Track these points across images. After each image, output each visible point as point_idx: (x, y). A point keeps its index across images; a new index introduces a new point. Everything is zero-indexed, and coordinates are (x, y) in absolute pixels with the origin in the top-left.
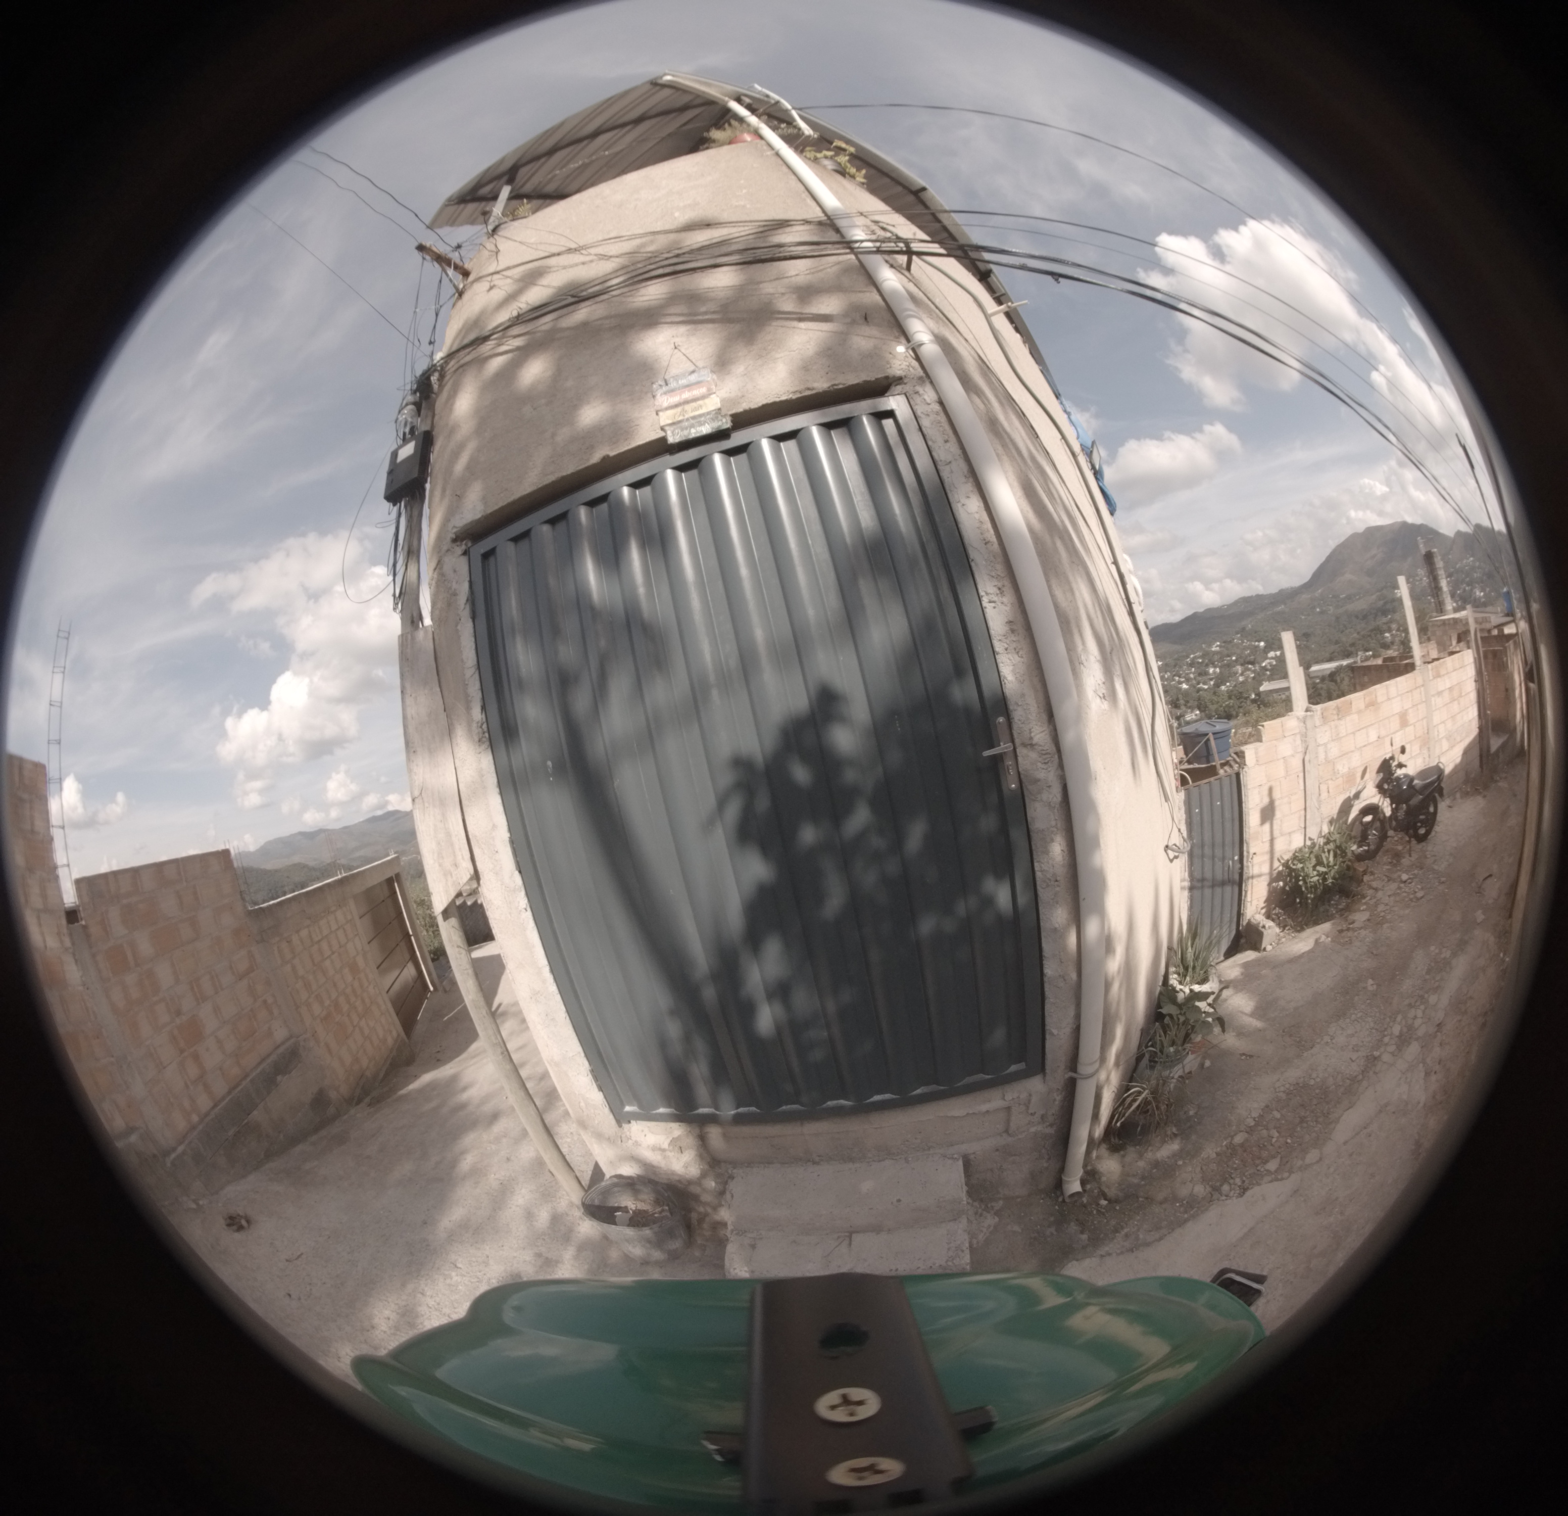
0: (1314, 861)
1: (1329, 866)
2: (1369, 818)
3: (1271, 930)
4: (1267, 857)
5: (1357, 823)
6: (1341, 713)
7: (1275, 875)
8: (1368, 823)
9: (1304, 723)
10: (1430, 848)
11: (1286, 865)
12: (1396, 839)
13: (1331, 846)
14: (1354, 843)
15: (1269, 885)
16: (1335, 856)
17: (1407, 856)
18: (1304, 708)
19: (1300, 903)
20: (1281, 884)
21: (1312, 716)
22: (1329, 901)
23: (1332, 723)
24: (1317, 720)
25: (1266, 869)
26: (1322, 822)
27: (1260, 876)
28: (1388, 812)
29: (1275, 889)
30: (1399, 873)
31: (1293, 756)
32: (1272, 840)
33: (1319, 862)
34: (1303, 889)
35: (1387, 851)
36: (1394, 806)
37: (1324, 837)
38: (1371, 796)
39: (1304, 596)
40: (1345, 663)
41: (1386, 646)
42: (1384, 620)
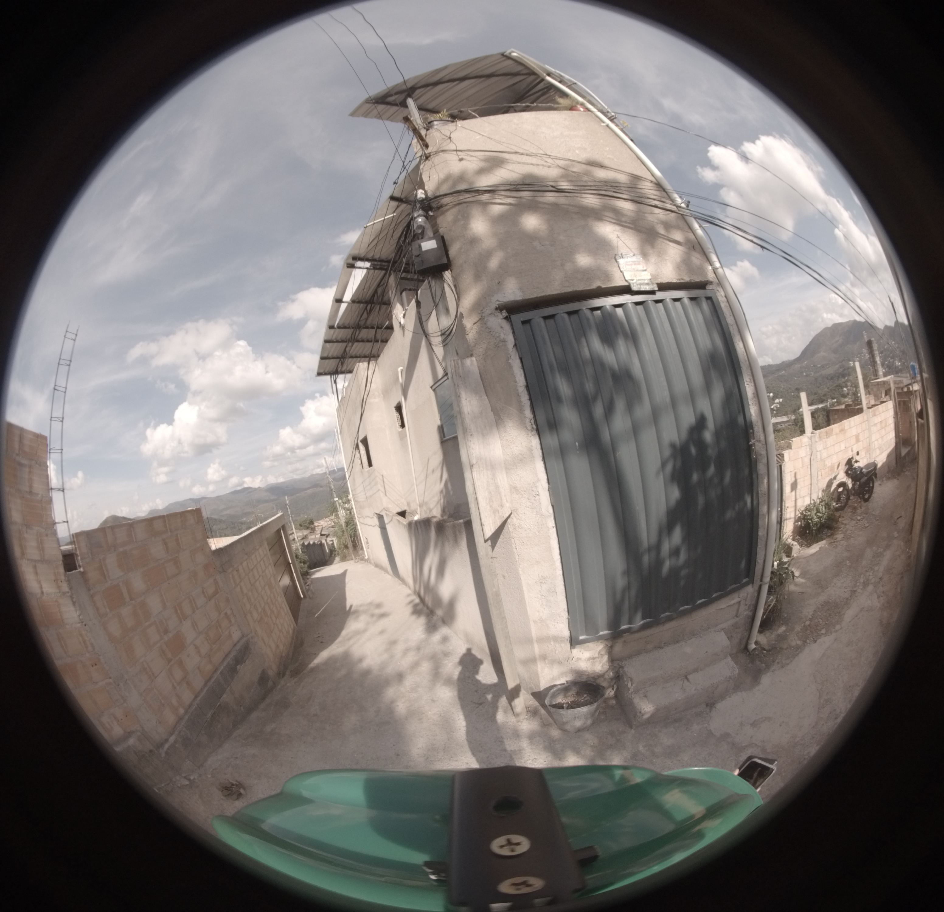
0: (815, 511)
1: (823, 514)
2: (841, 489)
3: (796, 547)
4: (793, 509)
5: (836, 491)
6: (828, 435)
7: (797, 519)
8: (841, 492)
9: (811, 439)
10: (870, 504)
11: (802, 513)
12: (854, 501)
13: (823, 503)
14: (834, 502)
15: (794, 523)
16: (825, 508)
17: (859, 509)
18: (811, 432)
19: (809, 533)
20: (800, 523)
21: (814, 436)
22: (822, 532)
23: (824, 440)
24: (817, 438)
25: (793, 515)
26: (819, 491)
27: (790, 519)
28: (850, 486)
29: (797, 525)
30: (856, 517)
31: (805, 457)
32: (796, 500)
33: (818, 511)
34: (811, 525)
35: (850, 506)
36: (853, 482)
37: (820, 499)
38: (842, 477)
39: (796, 366)
40: (820, 406)
41: (844, 396)
42: (843, 380)
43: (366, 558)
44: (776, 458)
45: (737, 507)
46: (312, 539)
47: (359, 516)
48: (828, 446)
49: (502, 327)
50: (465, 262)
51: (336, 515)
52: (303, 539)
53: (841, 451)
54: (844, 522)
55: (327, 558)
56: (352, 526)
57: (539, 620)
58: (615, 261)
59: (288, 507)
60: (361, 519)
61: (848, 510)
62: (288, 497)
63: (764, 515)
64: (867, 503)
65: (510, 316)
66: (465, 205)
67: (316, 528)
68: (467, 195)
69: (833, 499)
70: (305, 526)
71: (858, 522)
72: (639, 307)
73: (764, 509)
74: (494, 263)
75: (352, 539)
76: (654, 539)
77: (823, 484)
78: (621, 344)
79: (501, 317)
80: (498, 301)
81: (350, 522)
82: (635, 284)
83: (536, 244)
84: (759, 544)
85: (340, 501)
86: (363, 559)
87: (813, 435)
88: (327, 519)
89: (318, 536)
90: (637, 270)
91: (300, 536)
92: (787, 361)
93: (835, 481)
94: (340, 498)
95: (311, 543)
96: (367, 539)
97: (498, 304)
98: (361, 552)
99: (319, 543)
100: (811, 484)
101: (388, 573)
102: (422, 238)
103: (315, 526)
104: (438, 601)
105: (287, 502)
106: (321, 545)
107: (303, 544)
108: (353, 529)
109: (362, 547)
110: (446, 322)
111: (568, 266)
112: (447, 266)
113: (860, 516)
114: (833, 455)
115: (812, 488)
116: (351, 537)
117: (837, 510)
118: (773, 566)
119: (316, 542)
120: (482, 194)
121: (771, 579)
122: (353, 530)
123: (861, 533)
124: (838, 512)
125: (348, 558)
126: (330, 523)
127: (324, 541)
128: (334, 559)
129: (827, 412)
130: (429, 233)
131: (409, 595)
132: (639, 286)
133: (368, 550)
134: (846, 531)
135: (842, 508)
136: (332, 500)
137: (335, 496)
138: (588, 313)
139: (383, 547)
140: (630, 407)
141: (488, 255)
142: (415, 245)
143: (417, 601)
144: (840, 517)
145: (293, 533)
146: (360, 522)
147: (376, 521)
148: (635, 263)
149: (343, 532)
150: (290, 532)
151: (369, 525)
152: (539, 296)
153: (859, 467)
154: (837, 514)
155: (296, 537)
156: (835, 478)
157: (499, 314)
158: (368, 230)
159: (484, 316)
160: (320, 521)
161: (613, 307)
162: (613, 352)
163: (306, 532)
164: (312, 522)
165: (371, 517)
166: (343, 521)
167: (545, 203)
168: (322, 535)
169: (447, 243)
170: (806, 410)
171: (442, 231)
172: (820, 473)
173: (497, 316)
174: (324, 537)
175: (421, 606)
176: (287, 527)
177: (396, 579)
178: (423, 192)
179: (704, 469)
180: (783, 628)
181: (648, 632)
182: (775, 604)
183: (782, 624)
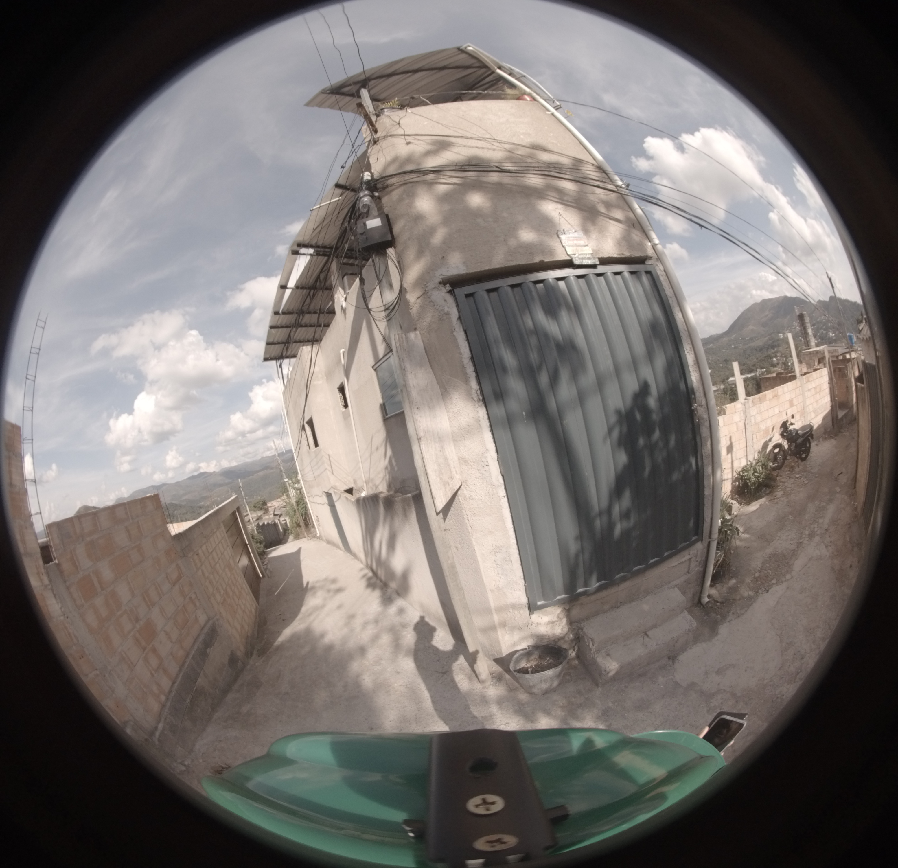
0: (752, 472)
1: (760, 473)
2: (777, 450)
3: (735, 505)
4: (730, 470)
5: (772, 452)
6: (761, 400)
7: (734, 479)
8: (777, 453)
9: (745, 405)
10: (808, 463)
11: (739, 474)
12: (790, 460)
13: (760, 464)
14: (771, 462)
15: (732, 484)
16: (762, 468)
17: (797, 467)
18: (744, 398)
19: (747, 492)
20: (737, 483)
21: (748, 402)
22: (761, 491)
23: (757, 406)
24: (750, 404)
25: (730, 476)
26: (755, 453)
27: (727, 479)
28: (786, 447)
29: (735, 485)
30: (794, 475)
31: (740, 421)
32: (732, 462)
33: (755, 471)
34: (749, 484)
35: (787, 466)
36: (789, 443)
37: (756, 460)
38: (777, 439)
39: (725, 339)
40: (752, 375)
41: (774, 366)
42: (773, 351)
43: (318, 535)
45: (683, 469)
46: (266, 519)
47: (309, 495)
48: (762, 411)
49: (445, 301)
50: (409, 239)
51: (287, 496)
52: (258, 519)
53: (775, 415)
54: (783, 480)
55: (281, 537)
56: (302, 505)
57: (496, 589)
58: (557, 237)
59: (241, 489)
60: (310, 498)
61: (785, 469)
62: (241, 480)
63: (709, 475)
64: (805, 462)
65: (453, 290)
66: (410, 185)
67: (269, 508)
68: (413, 176)
69: (769, 459)
70: (259, 507)
71: (797, 479)
72: (581, 281)
73: (708, 470)
74: (438, 238)
75: (304, 518)
76: (604, 503)
77: (759, 446)
78: (564, 316)
79: (445, 291)
80: (442, 275)
81: (301, 502)
82: (577, 259)
83: (480, 220)
84: (705, 503)
85: (290, 482)
86: (315, 537)
87: (746, 401)
88: (279, 500)
89: (272, 516)
90: (579, 246)
91: (255, 517)
92: (715, 335)
93: (770, 443)
94: (290, 478)
95: (266, 523)
96: (317, 517)
97: (442, 279)
98: (312, 529)
99: (273, 523)
100: (746, 447)
101: (340, 549)
102: (367, 217)
103: (268, 507)
104: (391, 574)
105: (241, 485)
106: (275, 525)
107: (258, 524)
108: (304, 507)
109: (314, 525)
110: (390, 297)
111: (512, 242)
112: (391, 243)
113: (798, 474)
114: (767, 419)
115: (748, 450)
116: (302, 516)
117: (774, 469)
119: (270, 522)
120: (427, 174)
122: (304, 509)
123: (801, 489)
124: (775, 471)
125: (301, 536)
126: (281, 503)
127: (277, 521)
128: (288, 538)
129: (757, 381)
130: (374, 211)
131: (362, 569)
132: (581, 260)
133: (319, 527)
134: (786, 488)
135: (779, 468)
136: (282, 481)
137: (285, 477)
138: (531, 285)
139: (334, 524)
140: (575, 376)
141: (432, 231)
142: (360, 224)
143: (370, 574)
144: (777, 476)
145: (248, 515)
146: (309, 500)
147: (325, 500)
148: (576, 238)
149: (295, 511)
150: (245, 514)
151: (318, 504)
152: (482, 269)
153: (794, 429)
154: (775, 473)
155: (251, 519)
156: (770, 440)
157: (443, 288)
158: (314, 213)
159: (428, 291)
160: (272, 502)
161: (555, 280)
162: (556, 323)
163: (260, 513)
164: (265, 503)
165: (320, 495)
166: (293, 501)
167: (489, 183)
168: (275, 515)
169: (391, 221)
170: (739, 379)
171: (386, 210)
172: (754, 436)
173: (441, 289)
174: (277, 517)
175: (374, 580)
176: (241, 509)
177: (349, 554)
178: (370, 174)
179: (649, 433)
180: (733, 581)
181: (604, 593)
182: (723, 558)
183: (732, 577)
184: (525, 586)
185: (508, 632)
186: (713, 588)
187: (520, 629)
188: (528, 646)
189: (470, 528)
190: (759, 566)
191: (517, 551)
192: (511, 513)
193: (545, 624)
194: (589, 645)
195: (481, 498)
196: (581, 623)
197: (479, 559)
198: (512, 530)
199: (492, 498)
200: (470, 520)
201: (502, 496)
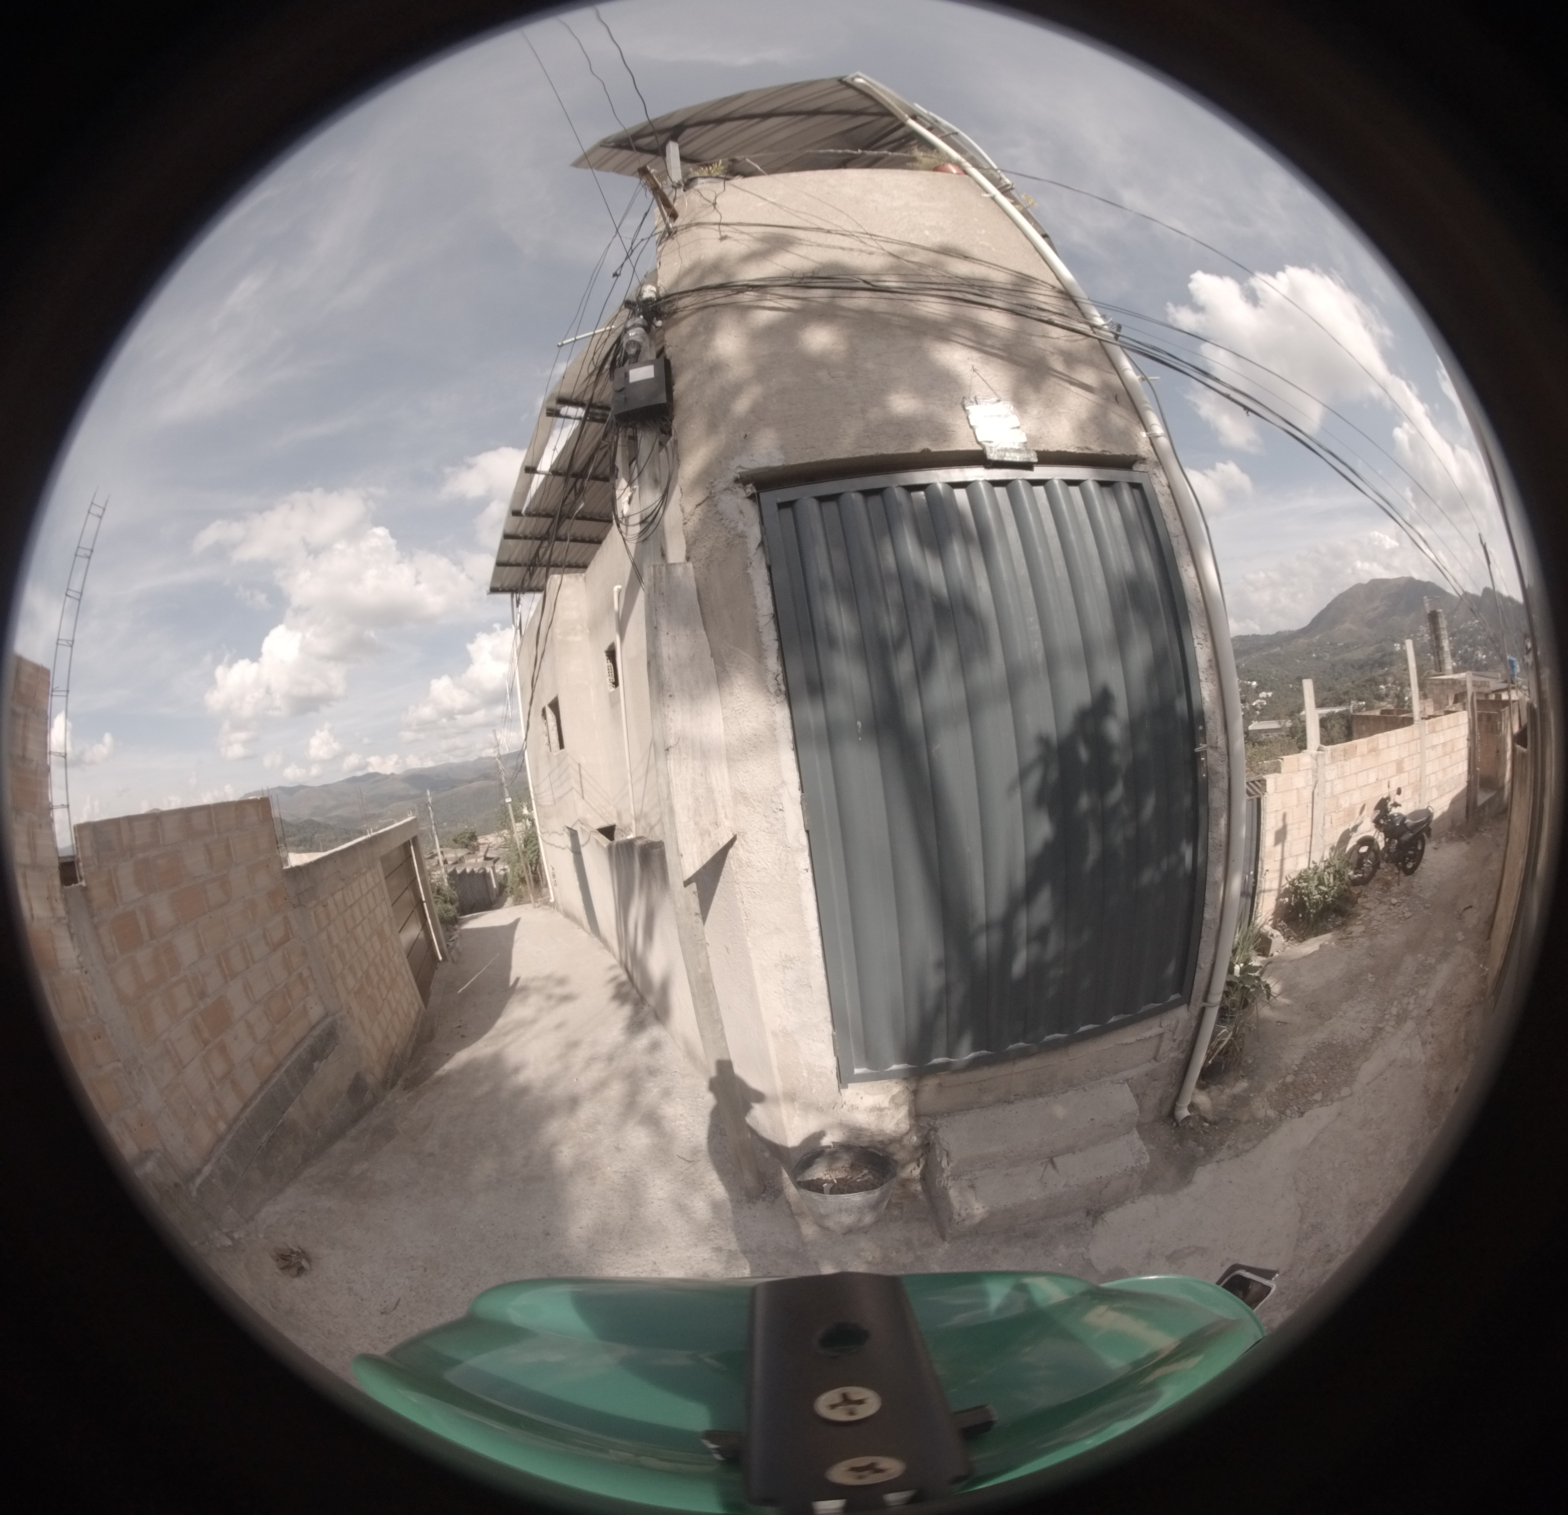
0: (1316, 882)
1: (1329, 887)
22: (1327, 919)
39: (1301, 640)
40: (1337, 710)
41: (1380, 698)
42: (1381, 672)
44: (1246, 786)
45: (1164, 865)
63: (1216, 883)
73: (1216, 872)
76: (998, 908)
84: (1204, 934)
92: (1285, 632)
118: (1231, 971)
121: (1226, 994)
129: (1348, 721)
170: (1312, 716)
179: (1102, 787)
180: (1243, 1084)
181: (986, 1073)
182: (1230, 1040)
183: (1243, 1076)
184: (833, 1035)
185: (798, 1112)
186: (1204, 1092)
187: (820, 1110)
188: (833, 1143)
189: (745, 917)
190: (1297, 1062)
191: (823, 972)
192: (817, 900)
193: (865, 1110)
194: (941, 1161)
195: (766, 866)
196: (936, 1120)
197: (757, 974)
198: (816, 932)
199: (785, 870)
200: (745, 903)
201: (804, 868)
